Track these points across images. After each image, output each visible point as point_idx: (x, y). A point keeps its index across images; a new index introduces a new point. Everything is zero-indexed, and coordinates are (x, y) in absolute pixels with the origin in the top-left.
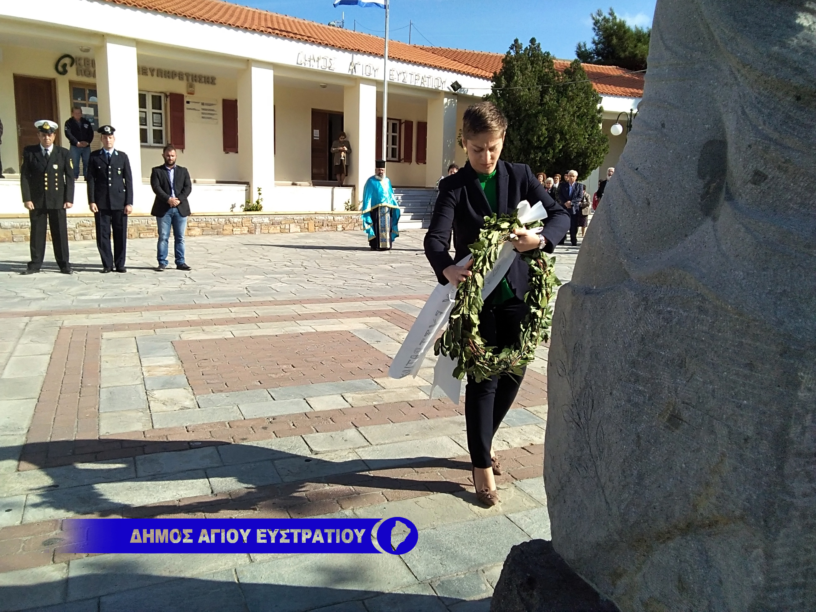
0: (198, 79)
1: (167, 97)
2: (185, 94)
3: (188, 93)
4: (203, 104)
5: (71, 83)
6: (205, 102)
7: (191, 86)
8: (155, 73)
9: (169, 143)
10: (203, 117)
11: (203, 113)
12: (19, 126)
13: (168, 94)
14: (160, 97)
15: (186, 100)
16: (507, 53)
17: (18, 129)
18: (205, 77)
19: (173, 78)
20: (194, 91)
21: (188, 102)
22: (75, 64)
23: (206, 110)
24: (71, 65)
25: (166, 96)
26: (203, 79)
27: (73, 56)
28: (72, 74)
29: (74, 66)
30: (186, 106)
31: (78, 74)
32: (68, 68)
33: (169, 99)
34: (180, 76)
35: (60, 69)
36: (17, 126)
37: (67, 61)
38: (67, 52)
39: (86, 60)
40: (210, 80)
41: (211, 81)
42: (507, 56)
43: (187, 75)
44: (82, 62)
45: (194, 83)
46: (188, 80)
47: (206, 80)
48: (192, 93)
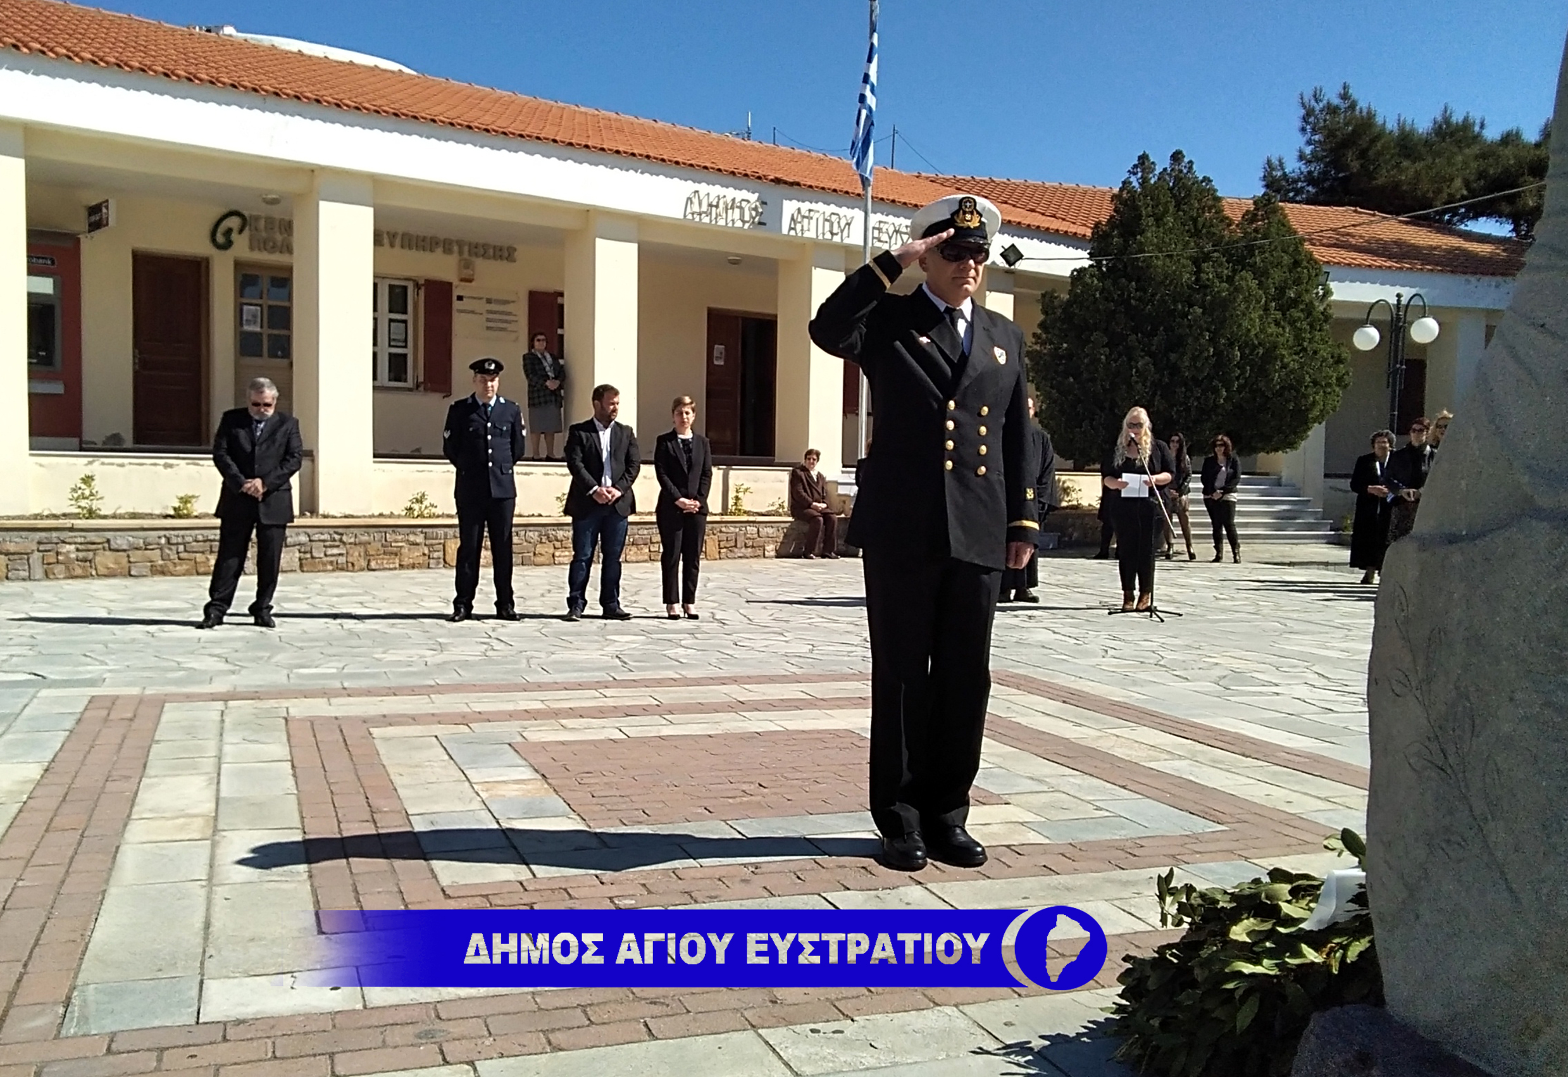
0: (482, 251)
1: (419, 288)
2: (454, 280)
3: (462, 280)
4: (489, 301)
5: (238, 265)
6: (494, 296)
7: (467, 265)
8: (398, 241)
9: (421, 379)
10: (488, 328)
11: (488, 320)
12: (137, 351)
13: (422, 282)
14: (405, 288)
15: (456, 293)
16: (1124, 183)
17: (134, 357)
18: (495, 247)
19: (431, 251)
20: (473, 275)
21: (460, 298)
22: (247, 228)
23: (495, 312)
24: (241, 231)
25: (418, 286)
26: (491, 251)
27: (246, 213)
28: (242, 247)
29: (246, 232)
30: (456, 305)
31: (252, 248)
32: (234, 236)
33: (422, 292)
34: (447, 246)
35: (220, 239)
36: (134, 352)
37: (234, 222)
38: (234, 208)
39: (270, 221)
40: (504, 253)
41: (506, 254)
42: (1121, 190)
43: (460, 244)
44: (262, 223)
45: (474, 259)
46: (461, 253)
47: (498, 253)
48: (470, 281)
